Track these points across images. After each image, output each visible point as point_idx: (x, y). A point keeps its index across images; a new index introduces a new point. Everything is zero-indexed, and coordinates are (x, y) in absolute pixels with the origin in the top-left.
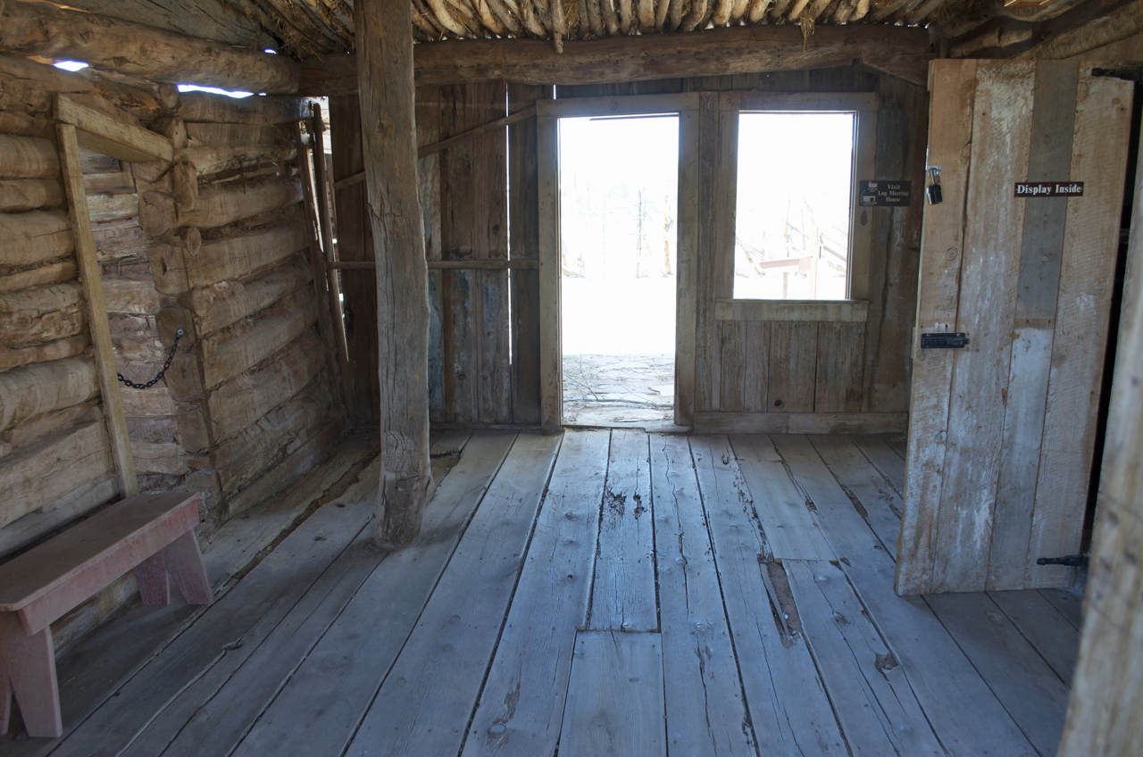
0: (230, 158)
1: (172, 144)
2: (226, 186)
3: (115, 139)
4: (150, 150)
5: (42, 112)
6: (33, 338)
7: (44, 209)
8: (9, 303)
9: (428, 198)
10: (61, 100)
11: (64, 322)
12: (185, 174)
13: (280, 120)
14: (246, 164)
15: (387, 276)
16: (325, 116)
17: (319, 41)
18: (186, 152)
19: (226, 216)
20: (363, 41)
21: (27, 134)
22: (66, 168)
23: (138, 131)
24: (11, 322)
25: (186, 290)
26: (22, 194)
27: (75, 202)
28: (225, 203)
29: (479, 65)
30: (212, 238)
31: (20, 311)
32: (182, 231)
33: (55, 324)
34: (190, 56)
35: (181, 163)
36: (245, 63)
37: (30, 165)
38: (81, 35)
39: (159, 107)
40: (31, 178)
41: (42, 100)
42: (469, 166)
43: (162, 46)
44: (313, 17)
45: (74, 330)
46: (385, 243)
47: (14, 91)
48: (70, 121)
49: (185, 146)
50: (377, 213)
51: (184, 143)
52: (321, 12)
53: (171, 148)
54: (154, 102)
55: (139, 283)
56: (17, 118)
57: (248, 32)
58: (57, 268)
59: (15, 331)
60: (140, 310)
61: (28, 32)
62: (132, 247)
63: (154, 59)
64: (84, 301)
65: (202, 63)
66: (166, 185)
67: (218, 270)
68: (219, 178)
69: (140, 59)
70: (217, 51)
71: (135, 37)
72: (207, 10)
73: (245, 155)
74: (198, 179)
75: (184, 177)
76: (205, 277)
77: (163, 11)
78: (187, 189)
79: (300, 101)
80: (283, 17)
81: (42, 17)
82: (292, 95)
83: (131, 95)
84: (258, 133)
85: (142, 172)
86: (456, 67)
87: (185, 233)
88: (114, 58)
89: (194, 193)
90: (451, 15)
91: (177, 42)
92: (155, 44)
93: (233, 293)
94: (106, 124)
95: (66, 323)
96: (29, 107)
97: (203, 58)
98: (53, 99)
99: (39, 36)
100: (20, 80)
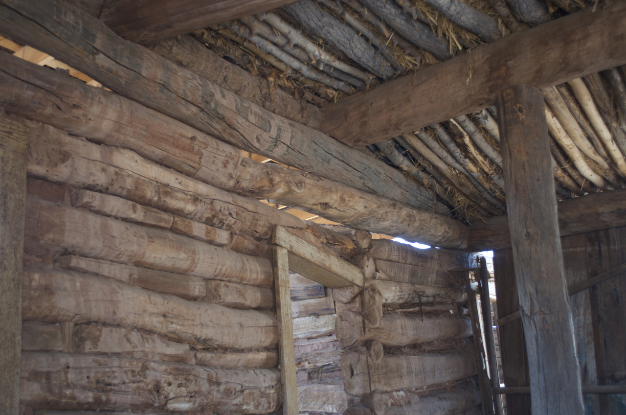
0: (410, 292)
1: (364, 274)
2: (407, 315)
3: (318, 263)
4: (345, 276)
5: (265, 239)
6: (234, 408)
7: (258, 309)
8: (219, 375)
9: (581, 329)
10: (279, 229)
11: (262, 399)
12: (373, 298)
13: (452, 268)
14: (424, 299)
15: (539, 371)
16: (490, 268)
17: (482, 204)
18: (374, 282)
19: (405, 337)
20: (508, 167)
21: (254, 254)
22: (278, 279)
23: (337, 260)
24: (218, 391)
25: (368, 392)
26: (242, 295)
27: (282, 306)
28: (405, 327)
29: (619, 209)
30: (393, 354)
31: (227, 382)
32: (368, 344)
33: (254, 400)
34: (379, 207)
35: (369, 289)
36: (422, 218)
37: (251, 275)
38: (296, 184)
39: (356, 247)
40: (250, 285)
41: (265, 229)
42: (618, 299)
43: (357, 198)
44: (476, 183)
45: (269, 408)
46: (537, 339)
47: (245, 219)
48: (283, 246)
49: (374, 278)
50: (527, 312)
51: (373, 275)
52: (481, 177)
53: (362, 277)
54: (352, 243)
55: (333, 386)
56: (246, 241)
57: (426, 199)
58: (262, 356)
59: (220, 398)
60: (333, 410)
61: (258, 179)
62: (329, 356)
63: (350, 207)
64: (280, 385)
65: (389, 214)
66: (357, 305)
67: (397, 379)
68: (401, 308)
69: (340, 205)
70: (400, 206)
71: (337, 189)
72: (393, 178)
73: (423, 292)
74: (384, 305)
75: (371, 300)
76: (385, 384)
77: (359, 174)
78: (374, 310)
79: (469, 255)
80: (452, 184)
81: (269, 170)
82: (462, 250)
83: (334, 236)
84: (434, 276)
85: (340, 296)
86: (598, 214)
87: (370, 345)
88: (321, 204)
89: (380, 314)
90: (589, 166)
91: (369, 197)
92: (352, 196)
93: (409, 402)
94: (311, 251)
95: (263, 401)
96: (255, 233)
97: (389, 210)
98: (273, 229)
99: (266, 183)
100: (250, 213)
